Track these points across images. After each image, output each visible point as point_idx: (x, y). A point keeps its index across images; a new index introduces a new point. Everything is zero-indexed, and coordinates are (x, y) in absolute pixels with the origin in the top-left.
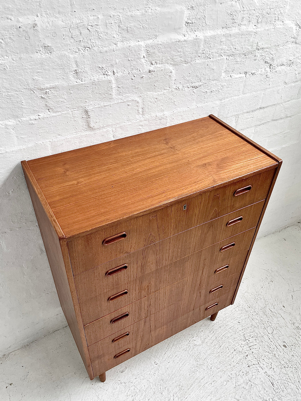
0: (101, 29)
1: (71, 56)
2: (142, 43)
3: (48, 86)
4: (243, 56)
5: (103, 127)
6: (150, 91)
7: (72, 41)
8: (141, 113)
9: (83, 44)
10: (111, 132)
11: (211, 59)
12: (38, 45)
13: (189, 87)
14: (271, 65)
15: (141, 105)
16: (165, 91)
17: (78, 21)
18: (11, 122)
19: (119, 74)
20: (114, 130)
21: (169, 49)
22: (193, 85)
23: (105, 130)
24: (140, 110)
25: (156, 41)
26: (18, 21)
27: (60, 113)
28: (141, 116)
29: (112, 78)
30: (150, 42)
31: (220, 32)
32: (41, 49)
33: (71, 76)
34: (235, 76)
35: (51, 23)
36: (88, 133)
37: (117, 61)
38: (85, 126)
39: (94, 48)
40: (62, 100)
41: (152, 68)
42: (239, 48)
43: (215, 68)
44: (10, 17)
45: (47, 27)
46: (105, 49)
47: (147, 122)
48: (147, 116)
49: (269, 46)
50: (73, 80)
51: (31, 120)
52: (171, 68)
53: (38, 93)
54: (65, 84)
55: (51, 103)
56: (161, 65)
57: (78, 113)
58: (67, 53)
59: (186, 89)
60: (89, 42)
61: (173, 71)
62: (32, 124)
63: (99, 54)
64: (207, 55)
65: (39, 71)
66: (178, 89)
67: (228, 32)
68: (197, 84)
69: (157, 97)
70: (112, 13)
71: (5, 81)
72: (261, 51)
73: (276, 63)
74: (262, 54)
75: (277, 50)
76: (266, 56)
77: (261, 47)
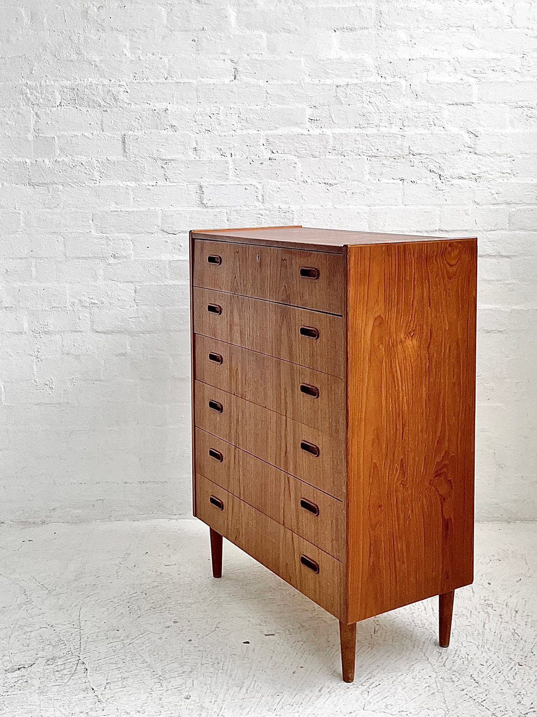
0: (221, 117)
1: (192, 135)
2: (262, 133)
3: (169, 158)
4: (392, 159)
5: (216, 207)
6: (271, 179)
7: (195, 124)
8: (261, 200)
9: (204, 127)
10: (225, 214)
11: (346, 157)
12: (167, 124)
13: (321, 182)
14: (440, 175)
15: (260, 192)
16: (290, 182)
17: (202, 109)
18: (132, 184)
19: (238, 157)
20: (228, 212)
21: (291, 141)
22: (326, 181)
23: (218, 210)
24: (260, 197)
25: (275, 132)
26: (155, 106)
27: (175, 184)
28: (261, 204)
29: (229, 159)
30: (269, 132)
31: (353, 130)
32: (168, 127)
33: (191, 153)
34: (384, 180)
35: (179, 110)
36: (200, 209)
37: (236, 145)
38: (198, 202)
39: (214, 131)
40: (179, 172)
41: (272, 156)
42: (383, 150)
43: (352, 166)
44: (149, 102)
45: (176, 111)
46: (224, 133)
47: (268, 212)
48: (267, 205)
49: (430, 152)
50: (192, 155)
51: (149, 185)
52: (296, 160)
53: (160, 163)
54: (184, 159)
55: (169, 174)
56: (282, 155)
57: (193, 188)
58: (189, 133)
59: (317, 184)
60: (210, 126)
61: (298, 163)
62: (149, 189)
63: (218, 137)
64: (340, 152)
65: (164, 144)
67: (364, 132)
68: (331, 181)
69: (280, 187)
70: (232, 106)
71: (135, 148)
72: (418, 157)
73: (446, 173)
74: (422, 161)
75: (445, 158)
76: (429, 164)
77: (416, 152)
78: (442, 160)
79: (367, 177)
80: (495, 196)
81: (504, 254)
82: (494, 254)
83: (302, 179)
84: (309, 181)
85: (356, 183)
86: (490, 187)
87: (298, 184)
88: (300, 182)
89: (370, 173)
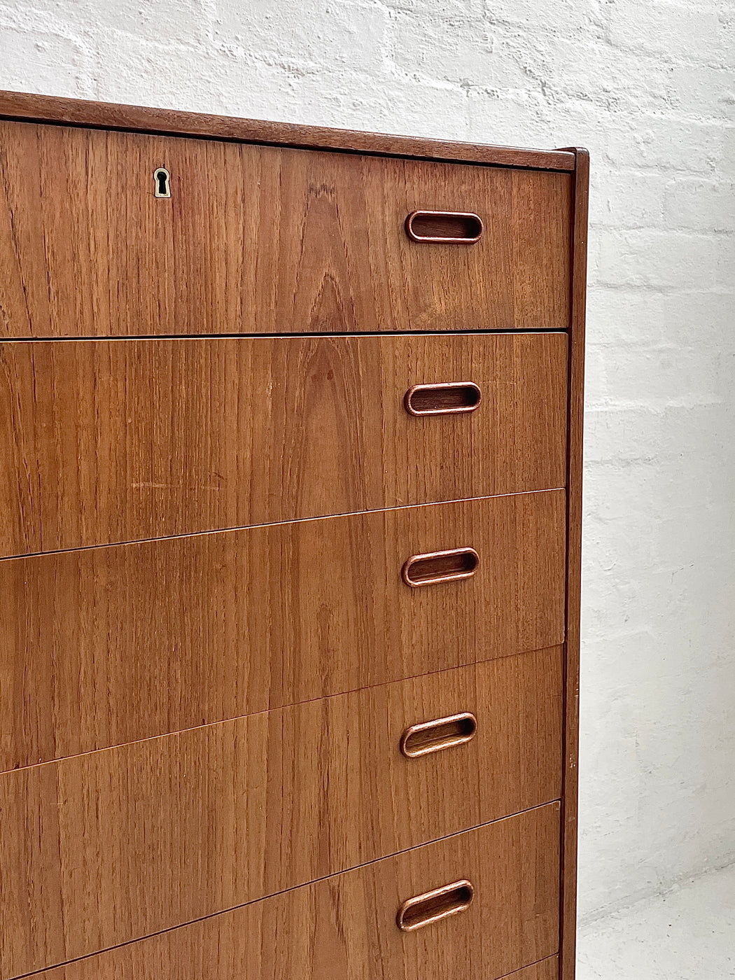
4: (446, 26)
6: (124, 29)
13: (271, 62)
14: (544, 84)
16: (182, 47)
22: (284, 60)
43: (353, 28)
49: (524, 21)
66: (228, 54)
68: (299, 63)
69: (152, 57)
72: (500, 30)
73: (558, 81)
74: (508, 41)
75: (552, 43)
76: (522, 50)
77: (498, 15)
78: (549, 48)
79: (389, 65)
80: (643, 147)
81: (654, 282)
82: (638, 283)
83: (218, 44)
84: (240, 52)
85: (362, 76)
86: (634, 124)
87: (208, 56)
88: (213, 53)
89: (395, 57)
